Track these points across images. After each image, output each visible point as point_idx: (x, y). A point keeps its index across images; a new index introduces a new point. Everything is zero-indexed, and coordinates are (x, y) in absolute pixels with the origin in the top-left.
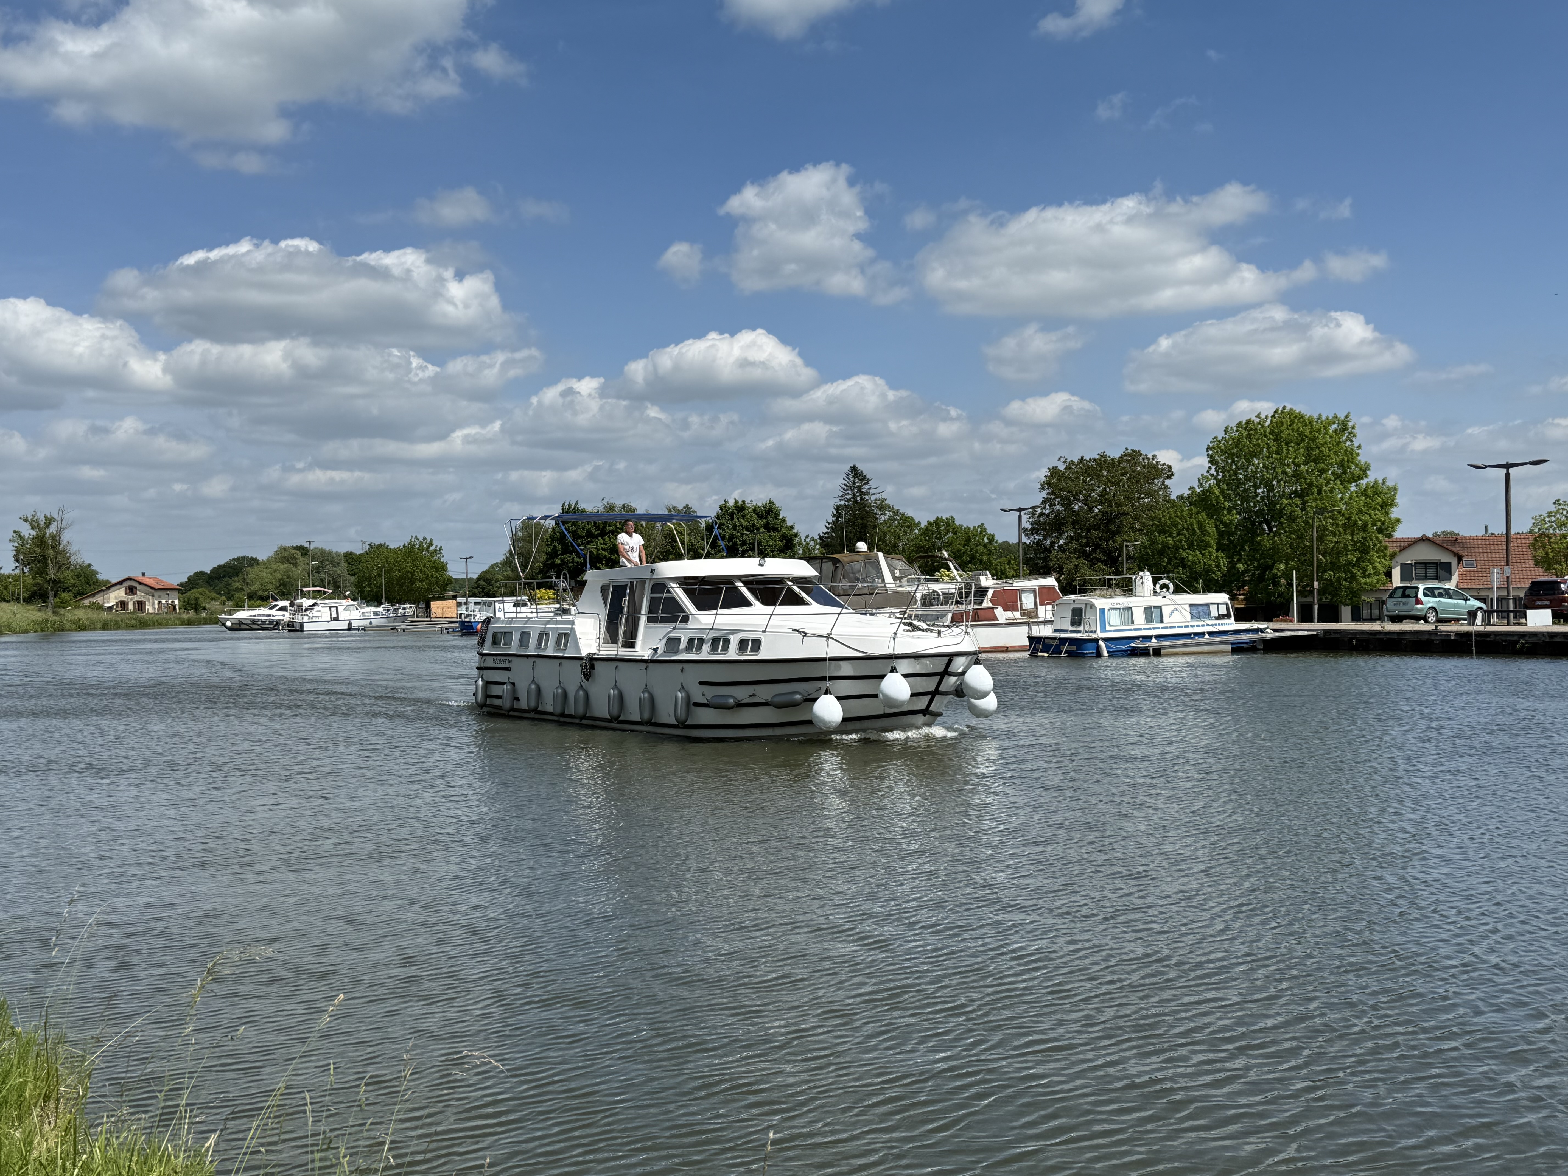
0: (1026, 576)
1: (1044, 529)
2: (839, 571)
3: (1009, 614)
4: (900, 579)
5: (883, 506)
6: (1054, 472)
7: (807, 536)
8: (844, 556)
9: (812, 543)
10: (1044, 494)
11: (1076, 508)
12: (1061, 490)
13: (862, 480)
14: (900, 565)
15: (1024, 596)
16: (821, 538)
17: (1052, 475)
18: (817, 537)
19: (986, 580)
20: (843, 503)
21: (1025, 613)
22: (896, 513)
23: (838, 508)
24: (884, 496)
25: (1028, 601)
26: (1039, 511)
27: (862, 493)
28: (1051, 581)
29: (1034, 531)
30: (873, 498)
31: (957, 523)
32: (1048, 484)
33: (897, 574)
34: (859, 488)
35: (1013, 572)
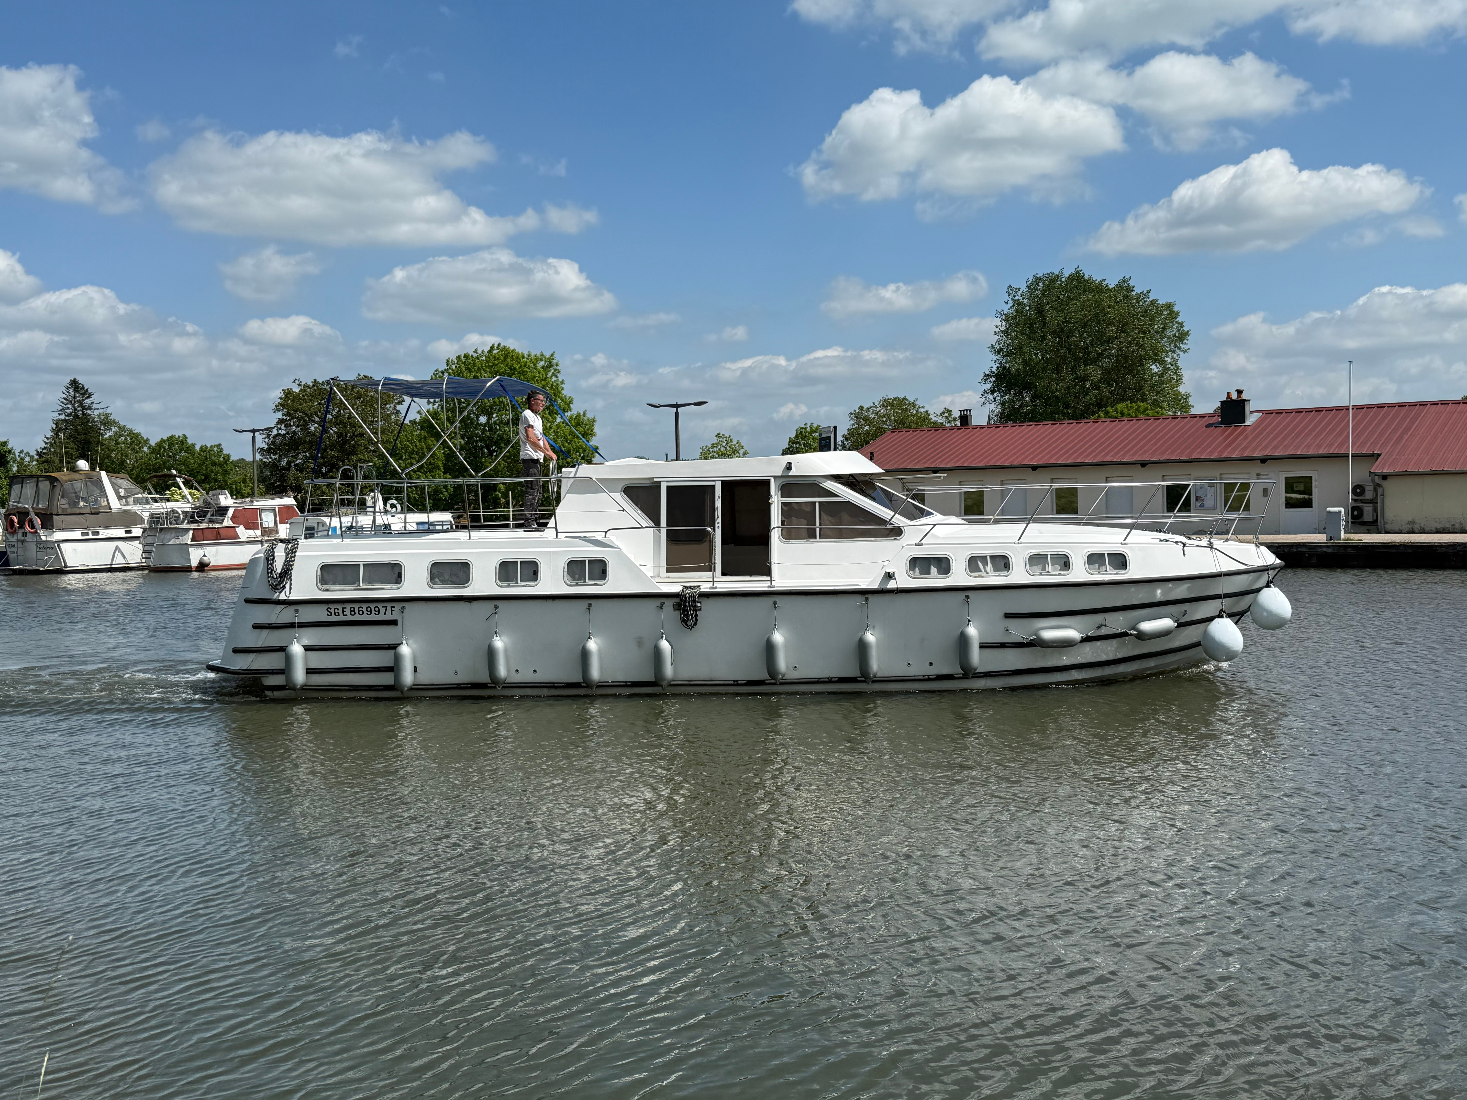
0: (263, 495)
1: (280, 450)
2: (57, 490)
3: (251, 533)
4: (125, 498)
5: (108, 422)
6: (288, 393)
7: (21, 452)
8: (64, 475)
9: (27, 459)
10: (279, 415)
11: (313, 429)
12: (296, 411)
13: (84, 394)
14: (125, 484)
15: (264, 515)
16: (39, 454)
17: (286, 396)
18: (33, 453)
19: (225, 500)
20: (63, 417)
21: (266, 531)
22: (122, 428)
23: (57, 423)
24: (108, 411)
25: (268, 520)
26: (275, 432)
27: (84, 408)
28: (290, 501)
29: (269, 451)
30: (96, 412)
31: (190, 441)
32: (282, 405)
33: (122, 492)
34: (81, 403)
35: (249, 491)
